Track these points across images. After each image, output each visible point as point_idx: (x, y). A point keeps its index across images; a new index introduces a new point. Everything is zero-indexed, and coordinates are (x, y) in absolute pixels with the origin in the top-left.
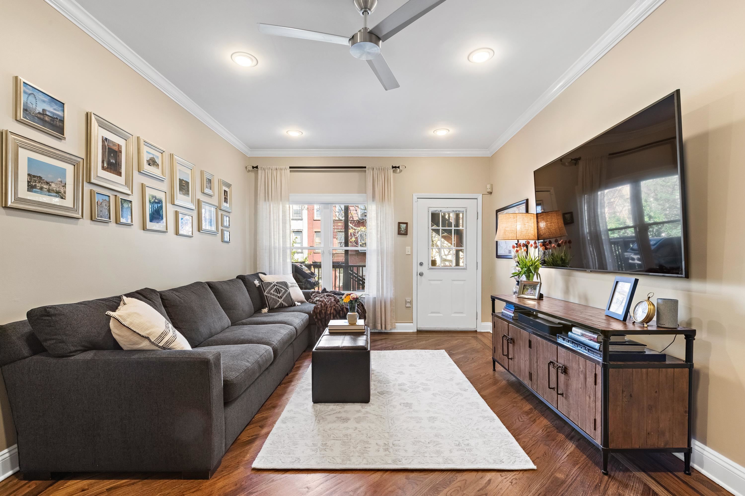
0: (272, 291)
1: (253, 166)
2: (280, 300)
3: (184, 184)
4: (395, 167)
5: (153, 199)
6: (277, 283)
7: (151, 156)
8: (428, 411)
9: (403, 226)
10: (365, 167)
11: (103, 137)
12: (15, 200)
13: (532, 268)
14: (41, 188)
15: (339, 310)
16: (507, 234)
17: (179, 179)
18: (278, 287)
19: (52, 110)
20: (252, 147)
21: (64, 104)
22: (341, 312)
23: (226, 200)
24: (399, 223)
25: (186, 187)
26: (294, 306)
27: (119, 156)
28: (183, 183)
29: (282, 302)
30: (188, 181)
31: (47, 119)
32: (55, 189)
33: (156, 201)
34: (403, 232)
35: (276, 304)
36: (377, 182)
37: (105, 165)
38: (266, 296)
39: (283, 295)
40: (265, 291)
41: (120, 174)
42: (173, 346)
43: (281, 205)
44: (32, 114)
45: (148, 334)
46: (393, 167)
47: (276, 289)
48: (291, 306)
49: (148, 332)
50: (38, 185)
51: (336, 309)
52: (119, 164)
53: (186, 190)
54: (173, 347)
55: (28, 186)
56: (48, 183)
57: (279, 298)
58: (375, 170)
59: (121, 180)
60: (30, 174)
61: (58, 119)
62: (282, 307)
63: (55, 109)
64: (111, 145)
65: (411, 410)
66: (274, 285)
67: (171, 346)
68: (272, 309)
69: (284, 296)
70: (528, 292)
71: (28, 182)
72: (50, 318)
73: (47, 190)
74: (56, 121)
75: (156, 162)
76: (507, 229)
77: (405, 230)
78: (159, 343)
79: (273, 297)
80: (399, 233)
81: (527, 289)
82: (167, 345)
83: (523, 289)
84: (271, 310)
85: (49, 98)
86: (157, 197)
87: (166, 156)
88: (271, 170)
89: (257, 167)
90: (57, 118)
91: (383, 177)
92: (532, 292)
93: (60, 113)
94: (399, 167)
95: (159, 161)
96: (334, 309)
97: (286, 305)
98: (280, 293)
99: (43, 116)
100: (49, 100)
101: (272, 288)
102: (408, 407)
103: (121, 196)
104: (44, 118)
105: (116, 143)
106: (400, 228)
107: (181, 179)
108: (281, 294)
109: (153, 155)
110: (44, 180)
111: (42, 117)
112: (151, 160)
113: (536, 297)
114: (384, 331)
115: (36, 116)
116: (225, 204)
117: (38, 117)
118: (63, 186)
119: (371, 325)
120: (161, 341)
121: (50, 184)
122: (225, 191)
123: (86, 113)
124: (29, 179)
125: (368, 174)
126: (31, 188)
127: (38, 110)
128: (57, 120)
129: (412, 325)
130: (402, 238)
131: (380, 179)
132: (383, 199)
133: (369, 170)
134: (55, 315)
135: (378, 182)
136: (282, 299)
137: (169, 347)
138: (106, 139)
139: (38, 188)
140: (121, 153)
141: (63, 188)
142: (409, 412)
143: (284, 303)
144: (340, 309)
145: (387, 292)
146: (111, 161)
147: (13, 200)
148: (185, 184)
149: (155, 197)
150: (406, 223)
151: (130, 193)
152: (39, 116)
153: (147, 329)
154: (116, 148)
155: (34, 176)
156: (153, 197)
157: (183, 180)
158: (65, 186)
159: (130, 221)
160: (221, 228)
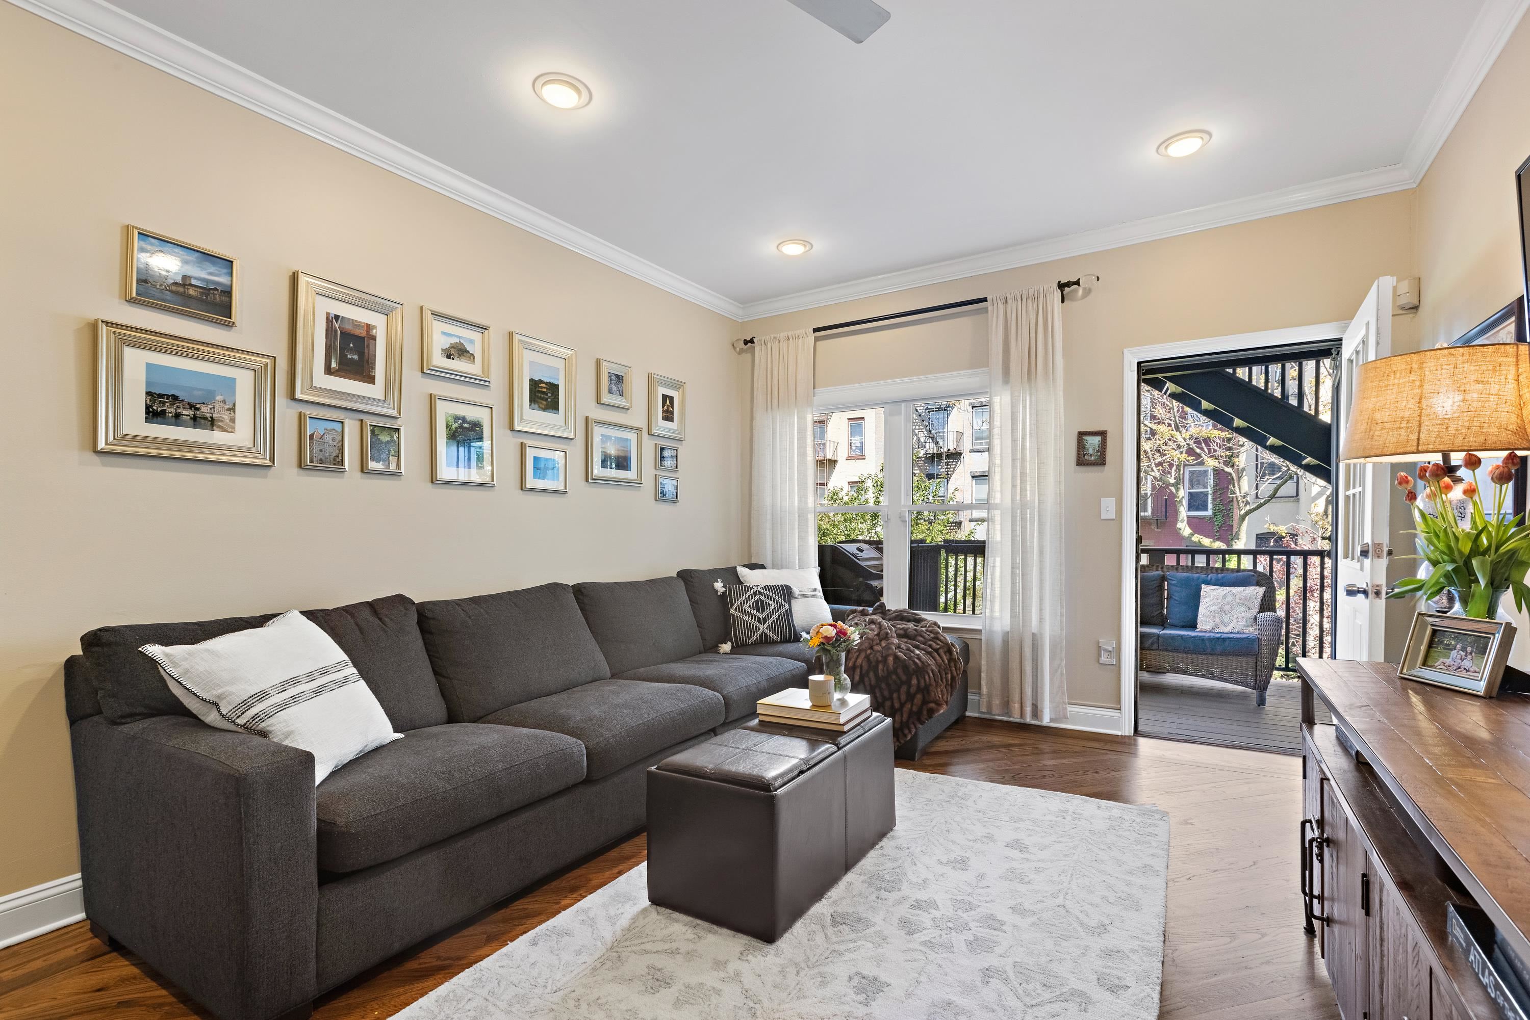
0: (746, 607)
1: (745, 340)
2: (761, 627)
3: (544, 390)
4: (1068, 284)
5: (455, 422)
6: (765, 588)
7: (455, 340)
9: (1095, 441)
10: (985, 300)
11: (328, 314)
12: (114, 439)
13: (1483, 564)
14: (177, 416)
15: (877, 658)
16: (1377, 433)
17: (531, 380)
18: (763, 598)
19: (203, 275)
20: (746, 301)
21: (232, 262)
22: (881, 666)
23: (668, 416)
24: (1081, 435)
25: (549, 395)
26: (794, 641)
27: (368, 346)
28: (542, 387)
29: (766, 631)
30: (555, 382)
31: (192, 292)
32: (208, 415)
33: (465, 425)
34: (1093, 458)
35: (753, 634)
36: (1017, 333)
37: (334, 365)
38: (734, 616)
39: (771, 614)
40: (732, 605)
41: (371, 380)
42: (268, 726)
43: (796, 417)
44: (158, 287)
45: (218, 697)
46: (1062, 286)
47: (757, 602)
48: (788, 641)
49: (217, 692)
50: (168, 410)
51: (871, 656)
52: (368, 362)
53: (549, 400)
54: (268, 728)
55: (147, 412)
56: (191, 406)
57: (759, 621)
58: (1010, 301)
59: (375, 391)
60: (150, 392)
61: (218, 290)
62: (766, 642)
63: (211, 274)
64: (348, 327)
66: (755, 594)
67: (263, 725)
68: (743, 645)
69: (774, 618)
70: (1448, 661)
71: (147, 407)
72: (100, 649)
73: (191, 418)
74: (214, 294)
75: (468, 352)
76: (1378, 416)
77: (1098, 451)
78: (238, 717)
79: (746, 618)
80: (1082, 461)
81: (1450, 648)
82: (254, 722)
83: (1430, 646)
84: (740, 648)
85: (199, 254)
86: (468, 419)
87: (496, 337)
88: (777, 342)
89: (752, 341)
90: (216, 289)
91: (1033, 317)
92: (1467, 663)
93: (224, 280)
94: (1077, 283)
95: (475, 349)
96: (867, 657)
97: (776, 638)
98: (763, 611)
99: (185, 288)
100: (197, 258)
101: (748, 599)
103: (370, 421)
104: (185, 292)
105: (362, 323)
106: (1084, 447)
107: (536, 378)
108: (765, 614)
109: (460, 337)
110: (182, 401)
111: (181, 289)
112: (452, 347)
113: (1481, 687)
114: (1029, 719)
115: (167, 290)
116: (668, 424)
117: (171, 291)
118: (229, 410)
119: (998, 702)
120: (242, 714)
121: (198, 406)
122: (665, 397)
123: (291, 274)
124: (148, 401)
125: (993, 317)
126: (153, 415)
127: (171, 279)
128: (216, 292)
129: (1119, 715)
130: (1091, 475)
131: (1024, 322)
132: (1030, 374)
133: (995, 305)
134: (109, 644)
135: (1019, 332)
136: (766, 625)
137: (258, 728)
138: (337, 317)
139: (170, 415)
140: (375, 340)
141: (229, 412)
143: (770, 634)
144: (880, 658)
145: (1041, 620)
146: (349, 357)
147: (111, 439)
148: (547, 388)
149: (464, 420)
150: (1103, 434)
151: (397, 415)
152: (174, 288)
153: (218, 686)
154: (363, 333)
155: (161, 396)
156: (456, 418)
157: (541, 381)
158: (233, 409)
159: (393, 467)
160: (654, 472)
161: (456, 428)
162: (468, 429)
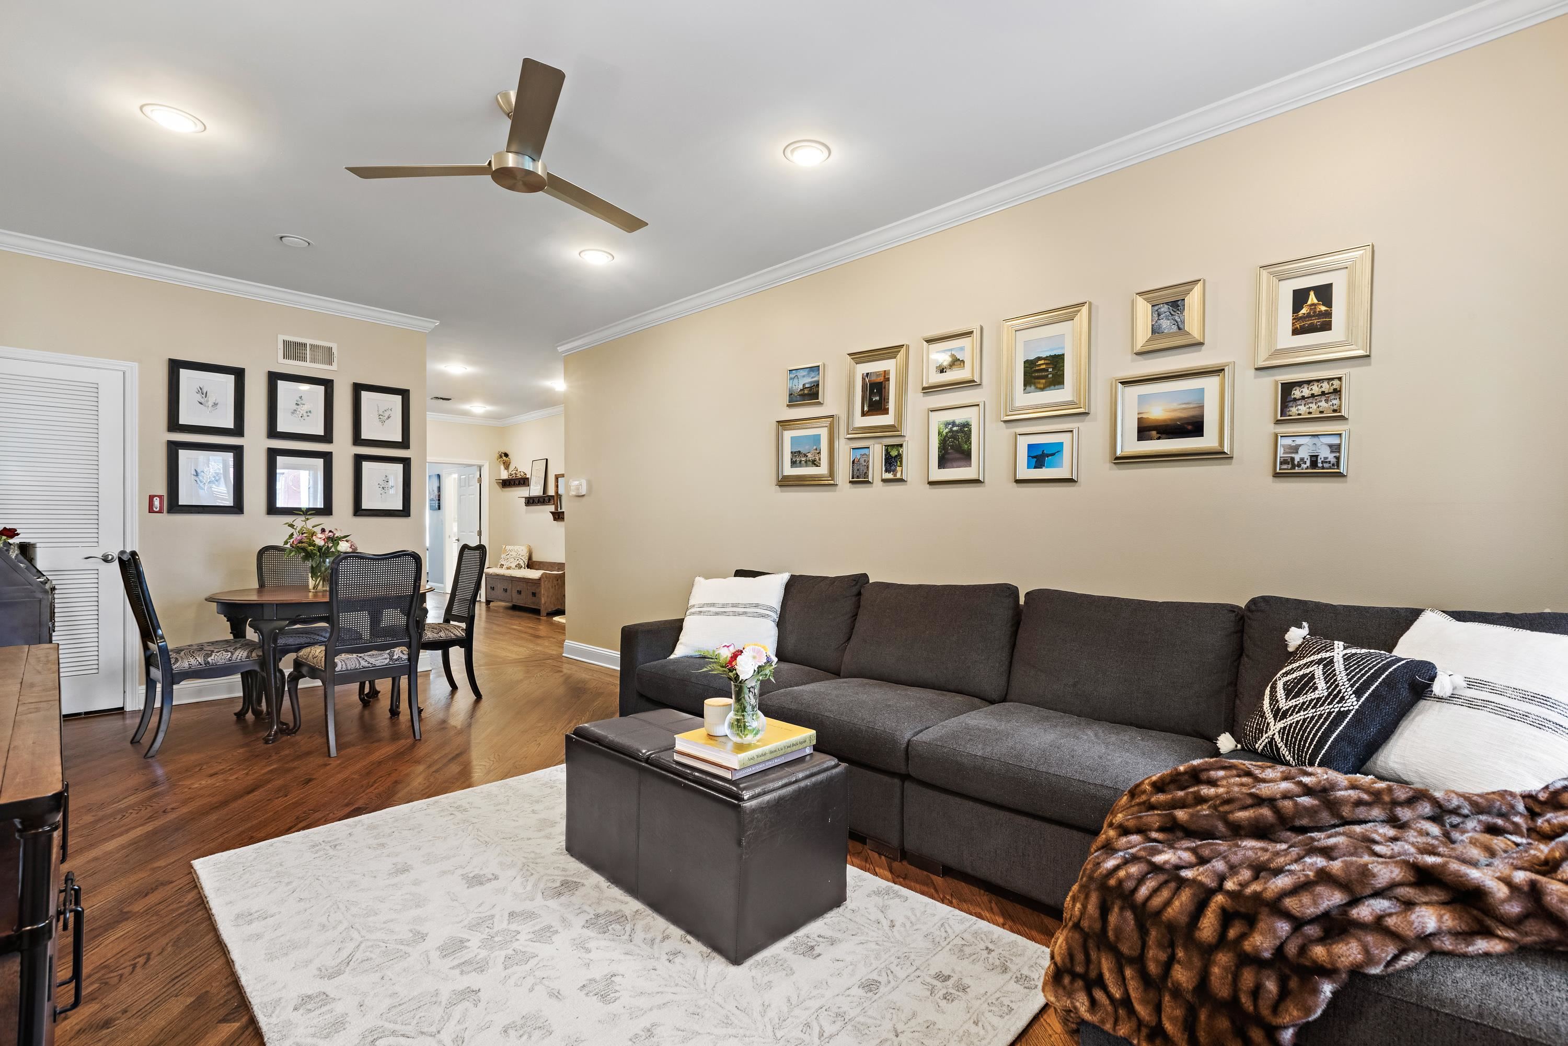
2: (1273, 726)
3: (1044, 367)
5: (946, 427)
7: (948, 354)
8: (416, 883)
11: (864, 375)
17: (1026, 361)
18: (1320, 673)
19: (810, 380)
21: (820, 366)
23: (1314, 323)
25: (1051, 370)
27: (885, 387)
28: (1041, 365)
30: (1060, 354)
31: (806, 392)
32: (810, 459)
33: (955, 429)
37: (866, 409)
39: (1301, 708)
41: (888, 410)
52: (885, 397)
53: (1050, 376)
56: (806, 455)
57: (1275, 715)
59: (889, 418)
60: (793, 451)
63: (813, 378)
64: (875, 380)
65: (460, 871)
66: (1320, 661)
69: (1299, 717)
75: (959, 360)
85: (806, 369)
86: (957, 422)
93: (817, 378)
95: (968, 355)
99: (803, 391)
101: (1297, 669)
102: (471, 875)
103: (885, 443)
105: (883, 371)
107: (1033, 357)
108: (1292, 703)
109: (952, 350)
112: (946, 361)
116: (1312, 338)
122: (1302, 293)
124: (792, 456)
127: (799, 388)
138: (869, 375)
140: (889, 380)
142: (461, 867)
143: (1281, 745)
146: (875, 399)
148: (1046, 364)
149: (954, 424)
151: (903, 433)
154: (881, 379)
156: (947, 424)
157: (1039, 359)
158: (819, 453)
159: (899, 476)
160: (1272, 428)
161: (947, 433)
162: (957, 431)
